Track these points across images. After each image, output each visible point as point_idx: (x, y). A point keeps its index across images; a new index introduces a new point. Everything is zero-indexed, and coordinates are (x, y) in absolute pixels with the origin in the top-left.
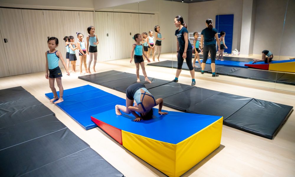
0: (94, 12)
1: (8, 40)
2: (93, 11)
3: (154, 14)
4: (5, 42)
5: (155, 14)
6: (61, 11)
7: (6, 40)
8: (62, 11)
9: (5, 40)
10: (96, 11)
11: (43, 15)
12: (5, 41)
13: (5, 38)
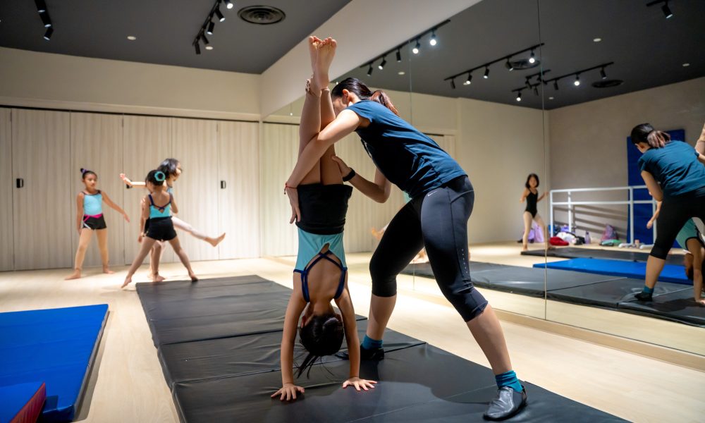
0: (261, 123)
1: (24, 183)
2: (258, 122)
3: (442, 135)
4: (18, 186)
5: (445, 137)
6: (170, 119)
7: (21, 181)
8: (174, 119)
9: (18, 181)
10: (264, 122)
11: (123, 125)
12: (19, 183)
13: (21, 177)
